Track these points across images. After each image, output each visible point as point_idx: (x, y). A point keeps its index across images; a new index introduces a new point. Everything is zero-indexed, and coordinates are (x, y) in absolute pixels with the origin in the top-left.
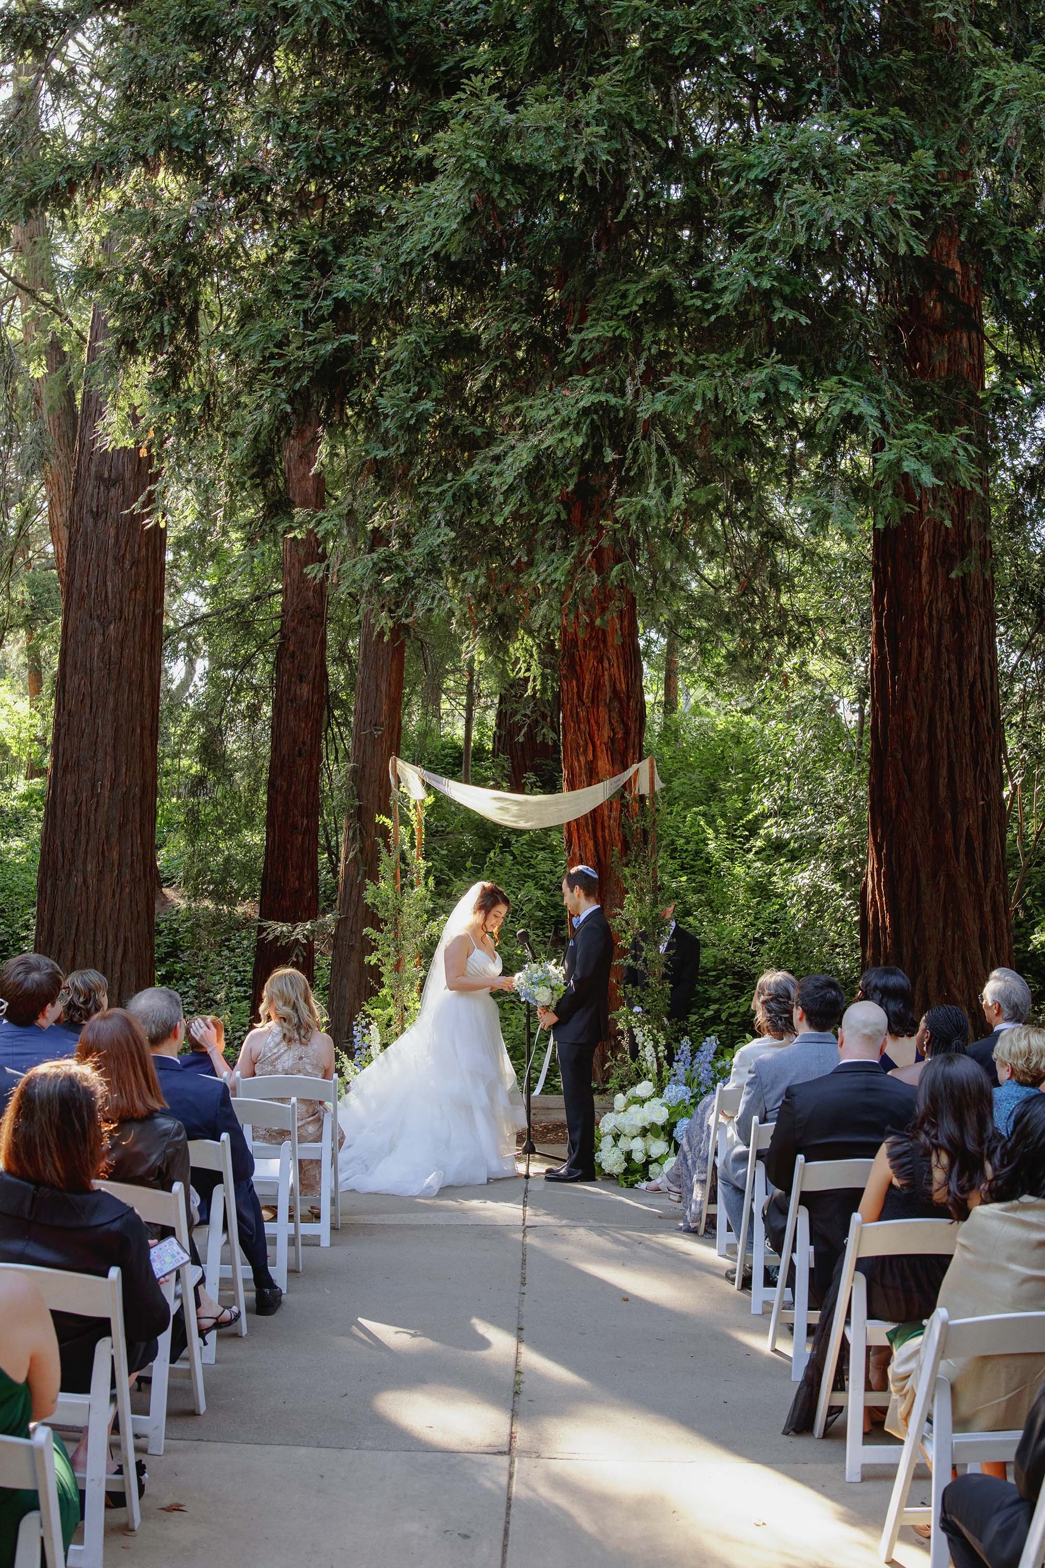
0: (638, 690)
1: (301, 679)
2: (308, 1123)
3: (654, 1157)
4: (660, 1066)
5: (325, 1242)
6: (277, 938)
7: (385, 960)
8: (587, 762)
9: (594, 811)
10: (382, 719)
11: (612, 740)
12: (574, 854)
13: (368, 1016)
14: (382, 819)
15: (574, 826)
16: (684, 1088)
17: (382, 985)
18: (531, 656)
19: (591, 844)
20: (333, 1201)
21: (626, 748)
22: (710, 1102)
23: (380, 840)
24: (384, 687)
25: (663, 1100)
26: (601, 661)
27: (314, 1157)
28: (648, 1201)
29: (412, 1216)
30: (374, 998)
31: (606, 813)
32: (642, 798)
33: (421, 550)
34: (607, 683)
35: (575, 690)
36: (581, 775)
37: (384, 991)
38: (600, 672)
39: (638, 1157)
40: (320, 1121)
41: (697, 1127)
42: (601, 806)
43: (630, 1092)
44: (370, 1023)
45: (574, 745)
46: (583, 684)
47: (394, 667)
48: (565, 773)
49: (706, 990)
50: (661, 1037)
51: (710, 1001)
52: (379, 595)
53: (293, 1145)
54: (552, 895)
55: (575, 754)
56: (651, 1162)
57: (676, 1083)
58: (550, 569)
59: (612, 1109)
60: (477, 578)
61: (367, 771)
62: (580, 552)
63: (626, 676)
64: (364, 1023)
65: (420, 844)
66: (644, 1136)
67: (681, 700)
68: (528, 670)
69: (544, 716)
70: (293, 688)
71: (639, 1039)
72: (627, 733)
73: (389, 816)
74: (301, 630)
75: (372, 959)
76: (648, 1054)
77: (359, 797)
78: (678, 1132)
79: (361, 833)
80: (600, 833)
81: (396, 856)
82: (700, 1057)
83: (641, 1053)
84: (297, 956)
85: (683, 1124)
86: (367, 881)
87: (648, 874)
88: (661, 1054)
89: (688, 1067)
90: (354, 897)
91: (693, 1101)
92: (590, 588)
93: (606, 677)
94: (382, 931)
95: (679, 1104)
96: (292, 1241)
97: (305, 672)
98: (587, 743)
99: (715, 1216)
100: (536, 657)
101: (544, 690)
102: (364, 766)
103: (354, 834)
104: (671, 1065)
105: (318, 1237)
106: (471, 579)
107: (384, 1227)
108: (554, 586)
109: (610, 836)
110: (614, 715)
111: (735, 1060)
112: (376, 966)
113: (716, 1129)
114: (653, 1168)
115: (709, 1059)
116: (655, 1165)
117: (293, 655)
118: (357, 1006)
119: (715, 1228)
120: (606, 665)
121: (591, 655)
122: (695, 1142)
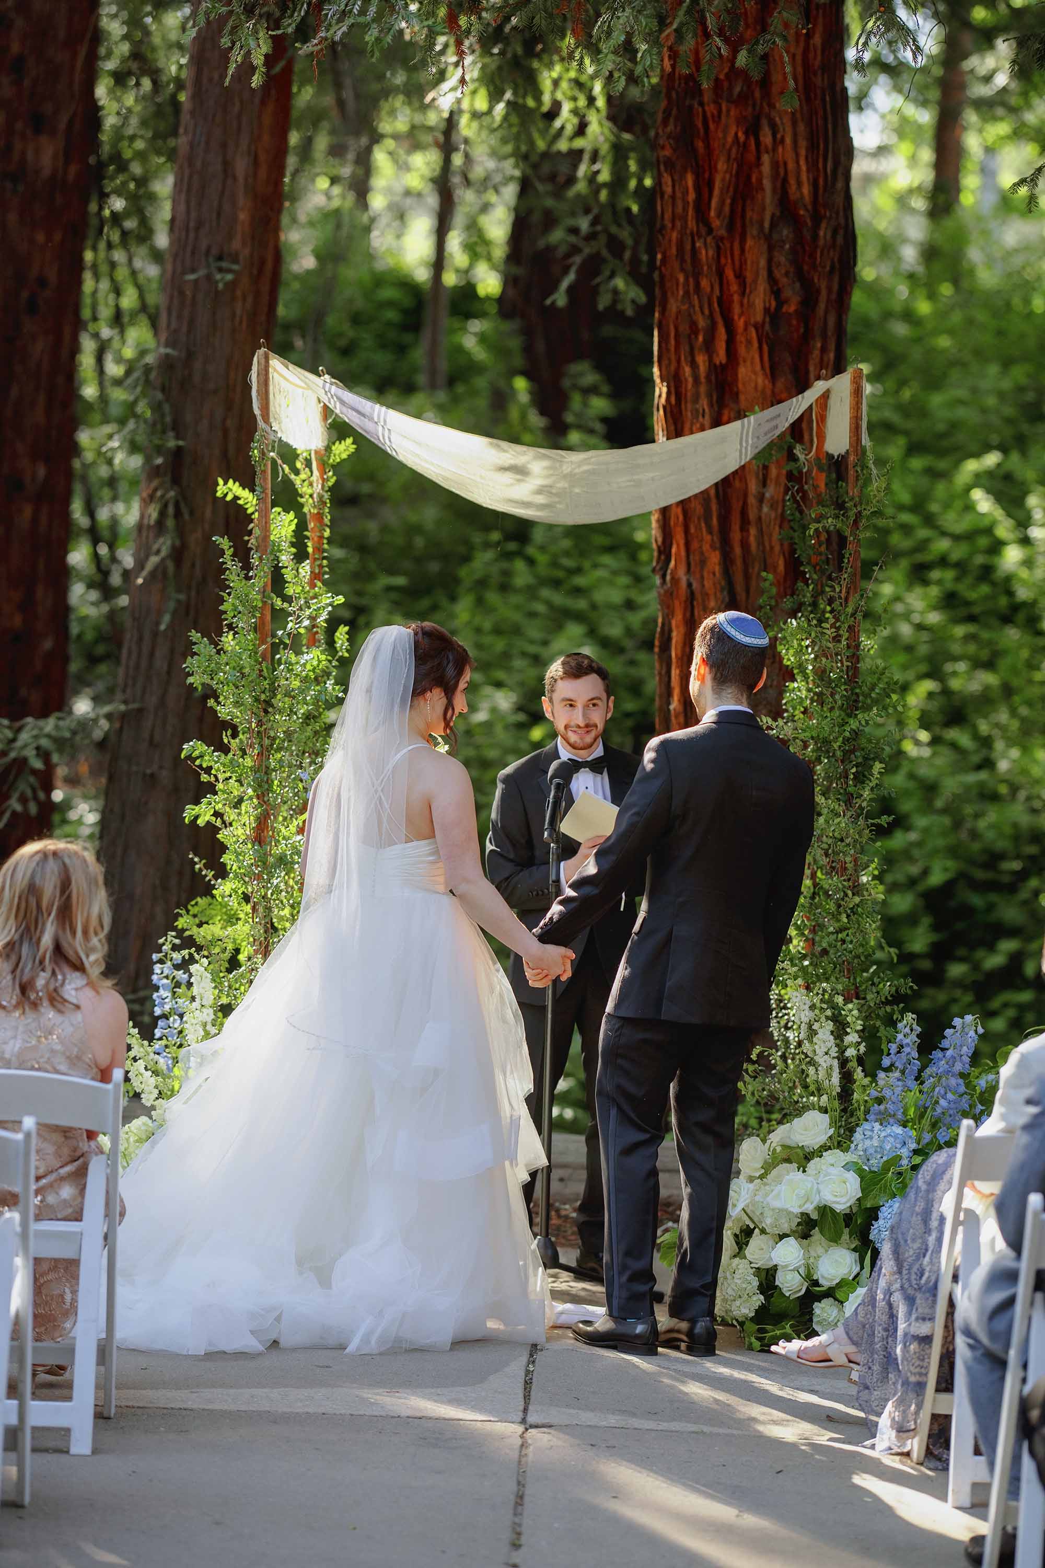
0: (839, 199)
1: (39, 124)
2: (62, 1179)
3: (826, 1284)
4: (847, 1078)
5: (81, 1444)
7: (231, 815)
8: (713, 368)
9: (725, 484)
10: (236, 244)
11: (774, 316)
12: (675, 581)
13: (189, 942)
14: (229, 489)
15: (677, 515)
16: (899, 1130)
17: (222, 872)
18: (591, 100)
19: (714, 559)
20: (103, 1353)
21: (806, 337)
22: (948, 1164)
23: (224, 543)
24: (241, 166)
25: (849, 1157)
26: (753, 130)
27: (66, 1252)
28: (805, 1381)
29: (275, 1393)
30: (202, 901)
31: (753, 487)
32: (837, 460)
34: (767, 184)
35: (692, 196)
36: (697, 397)
37: (224, 888)
38: (751, 157)
39: (790, 1283)
40: (81, 1174)
41: (916, 1220)
42: (740, 473)
43: (776, 1137)
44: (192, 960)
45: (684, 328)
46: (710, 184)
47: (267, 120)
48: (661, 390)
49: (991, 907)
50: (852, 1013)
51: (1001, 931)
53: (24, 1224)
54: (632, 663)
55: (685, 349)
56: (820, 1297)
57: (883, 1119)
61: (198, 365)
63: (813, 166)
64: (177, 956)
65: (318, 548)
66: (805, 1236)
67: (971, 182)
68: (581, 129)
69: (615, 246)
70: (17, 145)
71: (803, 1016)
72: (809, 299)
73: (249, 483)
75: (202, 813)
76: (821, 1050)
77: (177, 428)
78: (881, 1231)
79: (178, 514)
80: (736, 536)
81: (261, 578)
82: (940, 1063)
83: (806, 1047)
84: (23, 800)
85: (889, 1212)
86: (195, 636)
87: (837, 639)
88: (850, 1052)
89: (912, 1084)
90: (160, 663)
91: (914, 1160)
93: (766, 168)
94: (225, 750)
95: (886, 1167)
96: (12, 1438)
97: (48, 108)
98: (713, 327)
99: (948, 1418)
100: (601, 102)
101: (618, 182)
103: (162, 514)
104: (872, 1078)
105: (65, 1433)
107: (214, 1418)
109: (760, 543)
110: (781, 258)
111: (1006, 1071)
112: (212, 829)
113: (956, 1223)
114: (823, 1310)
115: (958, 1067)
116: (826, 1303)
118: (160, 917)
119: (947, 1446)
120: (767, 138)
121: (731, 114)
122: (909, 1253)
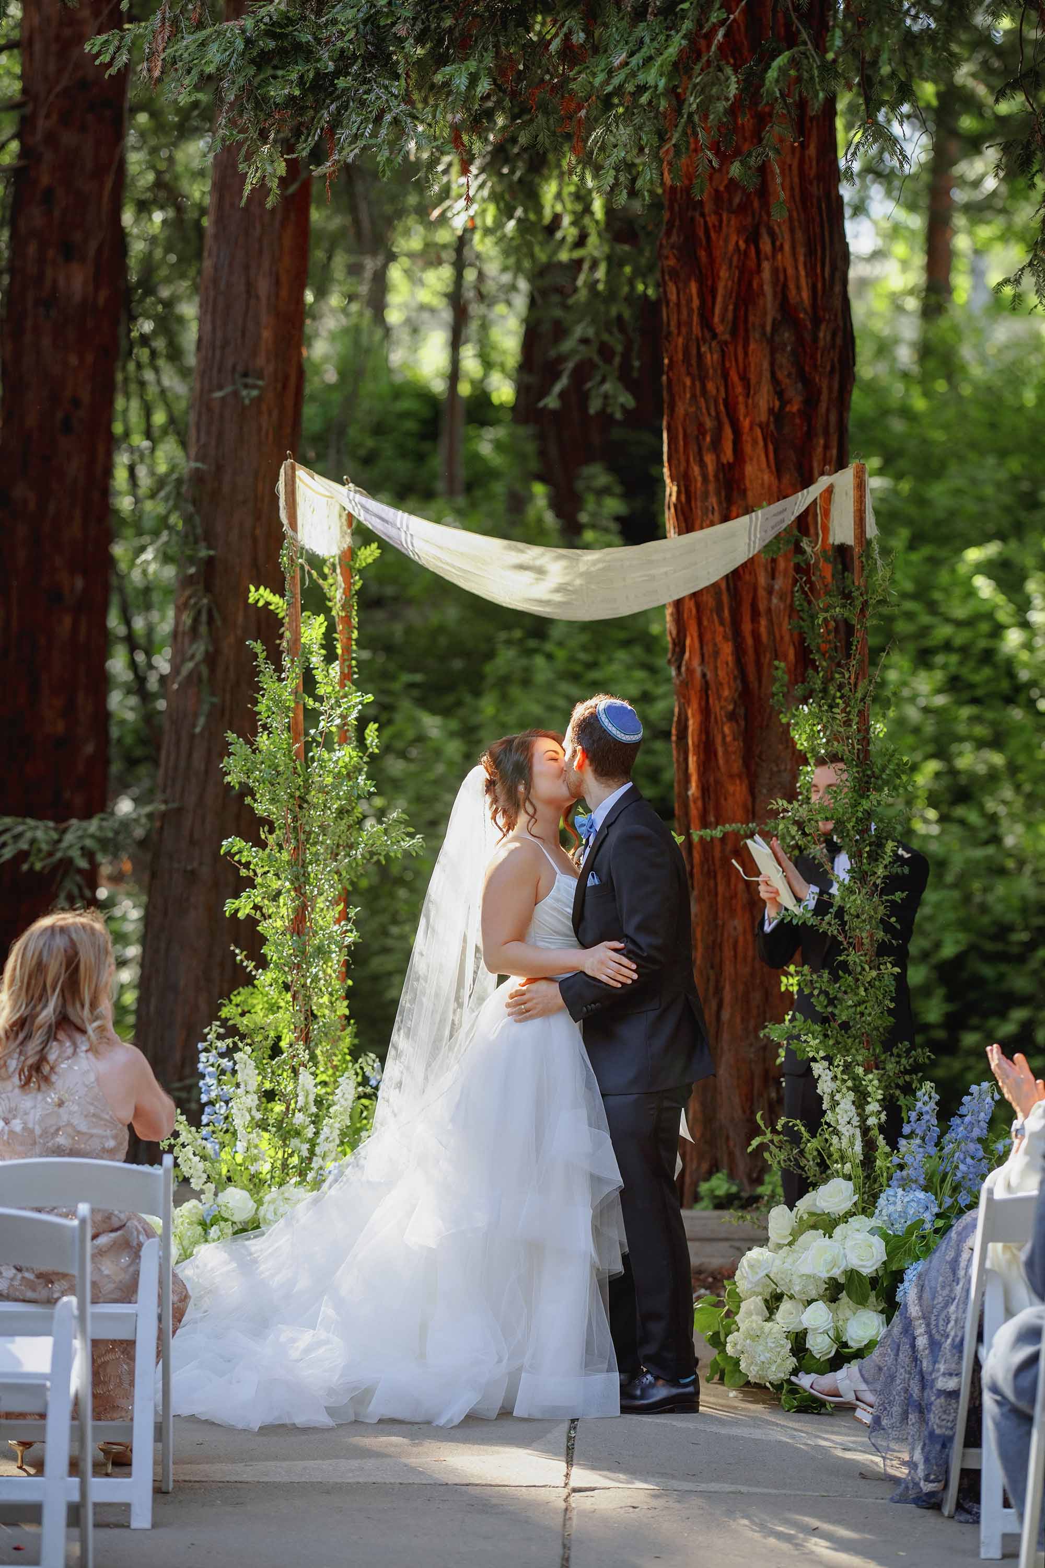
0: (837, 303)
1: (69, 252)
3: (854, 1345)
4: (869, 1146)
5: (141, 1518)
6: (22, 856)
7: (270, 907)
8: (721, 467)
9: (735, 576)
10: (261, 361)
11: (778, 416)
12: (690, 671)
13: (232, 1031)
14: (260, 595)
15: (690, 608)
16: (921, 1195)
17: (263, 963)
19: (727, 649)
20: (160, 1432)
21: (809, 435)
23: (258, 647)
24: (263, 286)
25: (874, 1222)
26: (753, 238)
27: (122, 1334)
29: (326, 1464)
30: (244, 991)
31: (762, 580)
32: (842, 551)
33: (350, 13)
34: (768, 289)
35: (696, 303)
36: (706, 495)
37: (265, 977)
38: (752, 264)
39: (820, 1346)
42: (749, 566)
43: (803, 1204)
44: (236, 1048)
45: (692, 430)
46: (713, 292)
47: (287, 242)
48: (671, 490)
49: (1001, 977)
50: (872, 1083)
52: (258, 106)
53: (82, 1308)
54: (651, 754)
55: (693, 448)
57: (905, 1185)
58: (636, 60)
59: (763, 1241)
60: (474, 80)
62: (700, 24)
63: (811, 271)
64: (222, 1045)
65: (347, 649)
66: (834, 1299)
67: (961, 282)
68: (581, 240)
69: (606, 352)
70: (49, 273)
71: (825, 1087)
72: (811, 399)
73: (279, 590)
74: (68, 138)
75: (242, 906)
76: (843, 1120)
77: (209, 538)
79: (211, 621)
80: (747, 627)
81: (293, 679)
82: (959, 1128)
83: (829, 1117)
86: (230, 736)
87: (847, 723)
88: (872, 1121)
89: (932, 1150)
91: (940, 1223)
92: (721, 106)
93: (766, 274)
94: (263, 845)
95: (910, 1231)
96: (75, 1514)
97: (77, 236)
98: (719, 428)
99: (977, 1473)
100: (600, 215)
101: (613, 290)
102: (219, 468)
103: (196, 620)
104: (894, 1145)
105: (126, 1508)
106: (461, 82)
108: (644, 99)
109: (771, 632)
110: (783, 360)
112: (252, 922)
115: (976, 1133)
117: (48, 196)
118: (203, 1008)
120: (766, 245)
121: (731, 224)
